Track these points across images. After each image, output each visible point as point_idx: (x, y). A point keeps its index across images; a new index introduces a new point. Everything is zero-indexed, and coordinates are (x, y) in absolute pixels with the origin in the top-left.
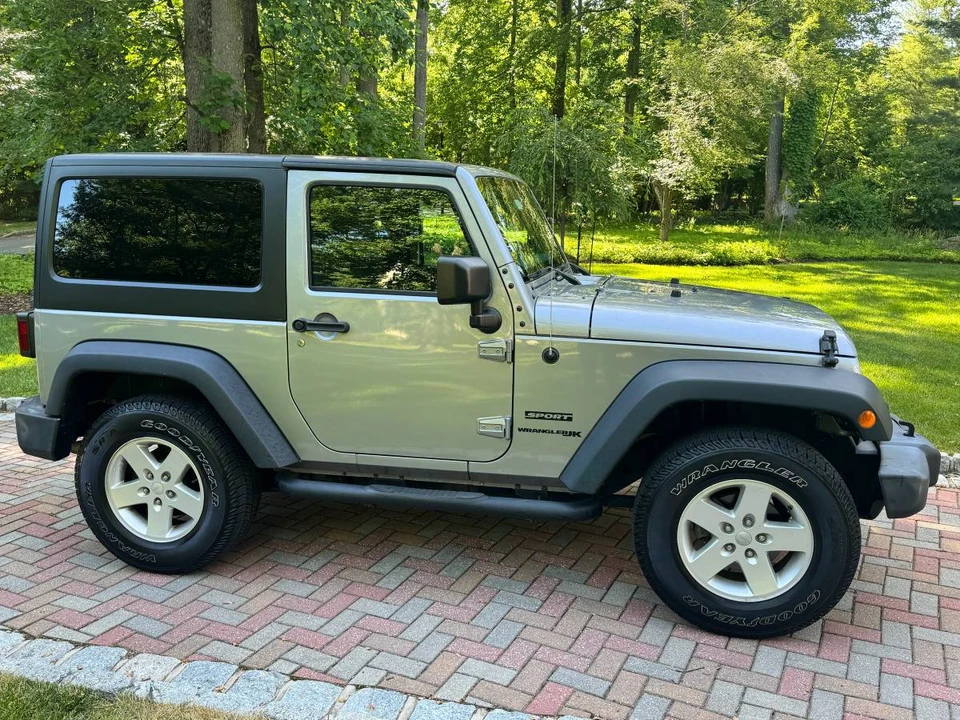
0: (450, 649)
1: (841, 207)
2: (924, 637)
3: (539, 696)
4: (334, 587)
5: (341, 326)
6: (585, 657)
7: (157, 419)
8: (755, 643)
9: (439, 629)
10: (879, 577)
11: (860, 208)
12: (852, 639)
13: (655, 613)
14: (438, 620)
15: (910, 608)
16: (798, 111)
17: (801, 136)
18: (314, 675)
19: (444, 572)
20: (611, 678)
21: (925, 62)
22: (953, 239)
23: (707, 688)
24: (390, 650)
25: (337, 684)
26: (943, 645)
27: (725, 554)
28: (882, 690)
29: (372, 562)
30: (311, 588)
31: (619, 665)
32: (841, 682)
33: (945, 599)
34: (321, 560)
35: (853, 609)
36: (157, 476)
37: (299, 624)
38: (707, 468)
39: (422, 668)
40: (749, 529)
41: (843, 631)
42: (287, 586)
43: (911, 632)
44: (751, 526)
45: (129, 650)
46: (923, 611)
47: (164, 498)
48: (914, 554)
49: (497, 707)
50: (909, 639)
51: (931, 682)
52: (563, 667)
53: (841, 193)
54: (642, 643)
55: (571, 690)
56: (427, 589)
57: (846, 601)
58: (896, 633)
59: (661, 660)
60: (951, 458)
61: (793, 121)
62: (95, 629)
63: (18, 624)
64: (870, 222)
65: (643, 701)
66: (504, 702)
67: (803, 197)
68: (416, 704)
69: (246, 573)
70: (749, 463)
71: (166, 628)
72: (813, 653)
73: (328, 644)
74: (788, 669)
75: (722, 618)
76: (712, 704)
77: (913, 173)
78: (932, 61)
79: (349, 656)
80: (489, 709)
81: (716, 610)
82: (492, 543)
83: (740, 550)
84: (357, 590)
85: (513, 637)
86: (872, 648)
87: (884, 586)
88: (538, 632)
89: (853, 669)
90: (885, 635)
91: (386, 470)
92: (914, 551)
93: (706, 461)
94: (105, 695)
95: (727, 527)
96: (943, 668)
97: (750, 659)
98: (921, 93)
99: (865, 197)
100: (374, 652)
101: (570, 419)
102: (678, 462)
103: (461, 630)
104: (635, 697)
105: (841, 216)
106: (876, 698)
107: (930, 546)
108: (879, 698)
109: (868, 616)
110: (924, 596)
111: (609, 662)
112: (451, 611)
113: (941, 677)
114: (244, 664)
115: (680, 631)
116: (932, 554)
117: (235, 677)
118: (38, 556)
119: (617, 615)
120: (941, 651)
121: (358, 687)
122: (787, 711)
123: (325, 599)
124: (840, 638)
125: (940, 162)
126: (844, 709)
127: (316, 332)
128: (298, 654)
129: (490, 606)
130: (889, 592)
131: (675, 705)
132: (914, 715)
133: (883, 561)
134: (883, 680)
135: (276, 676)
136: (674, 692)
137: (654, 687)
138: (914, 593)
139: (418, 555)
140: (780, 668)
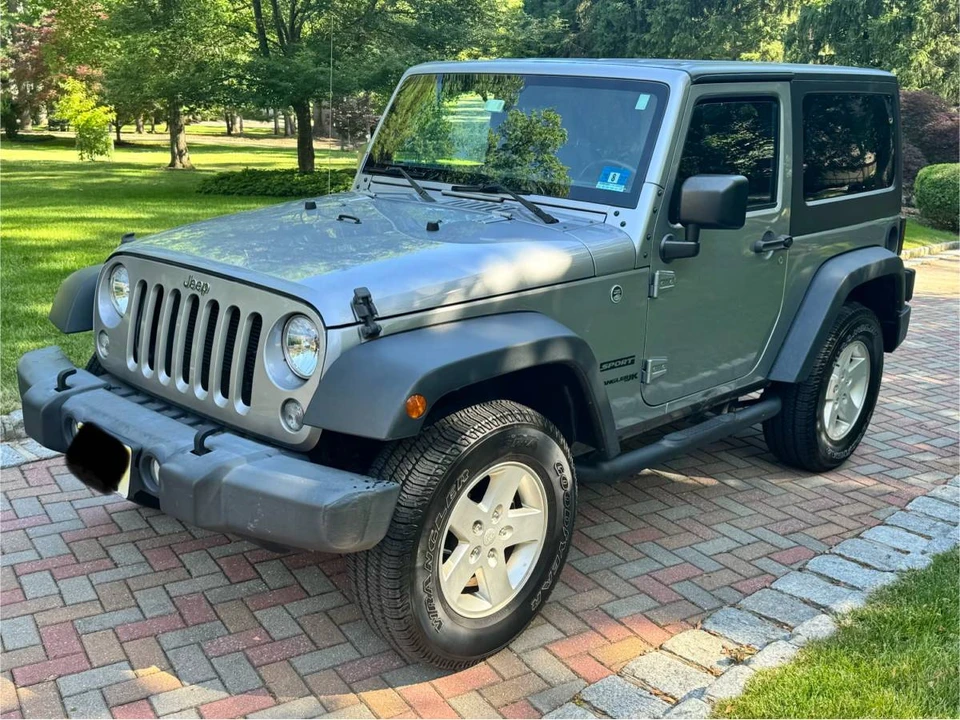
15: (51, 573)
33: (20, 598)
50: (37, 547)
86: (67, 526)
87: (93, 585)
90: (61, 542)
110: (43, 593)
130: (83, 581)
138: (56, 591)
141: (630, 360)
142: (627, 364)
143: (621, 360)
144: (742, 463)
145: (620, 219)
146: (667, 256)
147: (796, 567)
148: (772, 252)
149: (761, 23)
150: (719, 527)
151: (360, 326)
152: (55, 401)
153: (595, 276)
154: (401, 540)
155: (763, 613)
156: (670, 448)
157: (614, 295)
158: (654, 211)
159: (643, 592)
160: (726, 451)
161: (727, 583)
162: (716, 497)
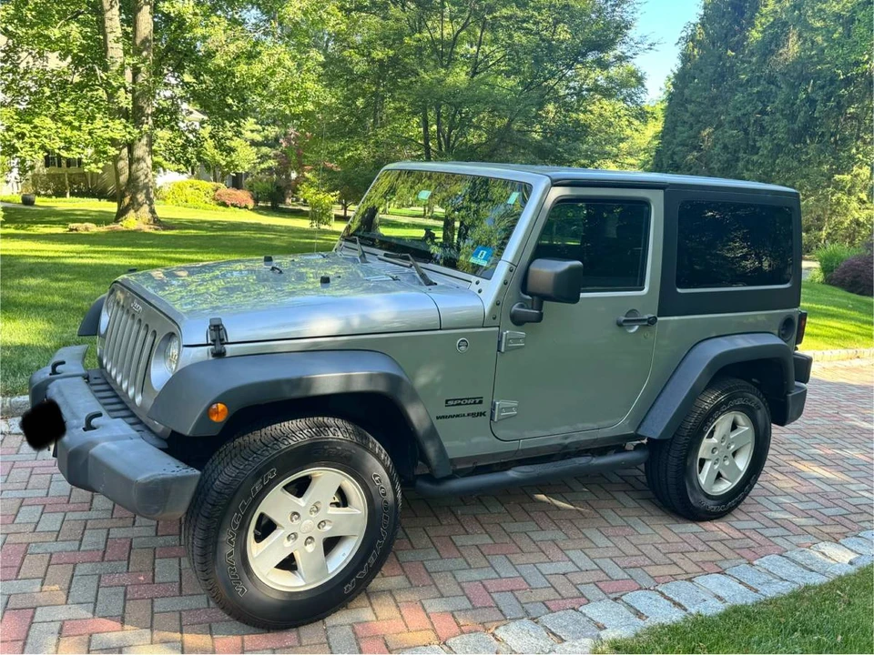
141: (477, 401)
142: (475, 403)
143: (468, 399)
144: (632, 504)
145: (478, 287)
146: (518, 320)
147: (614, 596)
148: (637, 327)
149: (854, 151)
150: (571, 554)
151: (211, 347)
152: (43, 382)
153: (440, 329)
154: (207, 518)
155: (553, 630)
156: (513, 478)
157: (459, 346)
158: (505, 283)
159: (466, 595)
160: (624, 491)
161: (542, 600)
162: (589, 528)
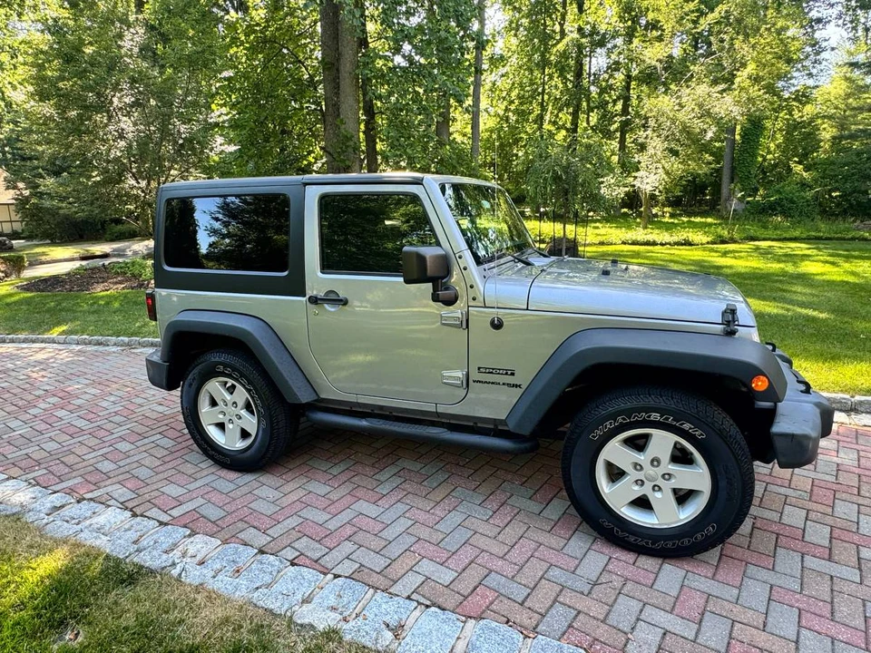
0: (412, 549)
1: (778, 202)
2: (813, 566)
3: (470, 598)
4: (344, 490)
5: (341, 300)
6: (515, 564)
7: (226, 366)
8: (660, 561)
9: (408, 531)
10: (777, 506)
11: (793, 202)
12: (747, 563)
13: (581, 528)
14: (410, 522)
15: (803, 537)
16: (746, 134)
17: (748, 153)
18: (308, 562)
19: (425, 483)
20: (532, 586)
21: (848, 96)
22: (867, 222)
23: (610, 601)
24: (369, 546)
25: (321, 572)
26: (832, 577)
27: (636, 488)
28: (769, 619)
29: (377, 471)
30: (329, 489)
31: (540, 574)
32: (731, 606)
33: (837, 531)
34: (342, 467)
35: (751, 534)
36: (230, 404)
37: (311, 518)
38: (620, 419)
39: (387, 564)
40: (655, 469)
41: (740, 556)
42: (313, 486)
43: (802, 561)
44: (657, 466)
45: (192, 531)
46: (815, 541)
47: (235, 419)
48: (812, 485)
49: (434, 605)
50: (800, 568)
51: (815, 614)
52: (496, 572)
53: (778, 192)
54: (565, 554)
55: (496, 594)
56: (410, 496)
57: (746, 527)
58: (788, 561)
59: (577, 572)
60: (853, 400)
61: (743, 142)
62: (175, 513)
63: (130, 505)
64: (801, 212)
65: (553, 611)
66: (440, 601)
67: (750, 196)
68: (373, 596)
69: (290, 474)
70: (655, 416)
71: (223, 513)
72: (710, 575)
73: (326, 536)
74: (685, 589)
75: (632, 539)
76: (612, 620)
77: (836, 176)
78: (854, 94)
79: (337, 549)
80: (427, 607)
81: (628, 532)
82: (467, 460)
83: (649, 485)
84: (360, 493)
85: (463, 541)
86: (764, 574)
87: (781, 514)
88: (484, 538)
89: (744, 594)
90: (778, 561)
91: (381, 408)
92: (813, 482)
93: (619, 413)
94: (152, 572)
95: (638, 467)
96: (829, 600)
97: (652, 576)
98: (845, 118)
99: (797, 194)
100: (357, 546)
101: (513, 374)
102: (597, 413)
103: (424, 533)
104: (547, 606)
105: (779, 209)
106: (761, 627)
107: (827, 478)
108: (764, 627)
109: (764, 542)
110: (818, 526)
111: (534, 570)
112: (422, 516)
113: (826, 611)
114: (263, 549)
115: (599, 545)
116: (829, 485)
117: (252, 560)
118: (166, 452)
119: (550, 528)
120: (829, 583)
121: (336, 576)
122: (677, 632)
123: (336, 499)
124: (736, 561)
125: (858, 167)
126: (730, 635)
127: (326, 305)
128: (303, 544)
129: (452, 514)
130: (785, 520)
131: (581, 617)
132: (797, 648)
133: (782, 490)
134: (771, 608)
135: (281, 561)
136: (582, 603)
137: (567, 598)
138: (808, 522)
139: (411, 468)
140: (678, 587)
